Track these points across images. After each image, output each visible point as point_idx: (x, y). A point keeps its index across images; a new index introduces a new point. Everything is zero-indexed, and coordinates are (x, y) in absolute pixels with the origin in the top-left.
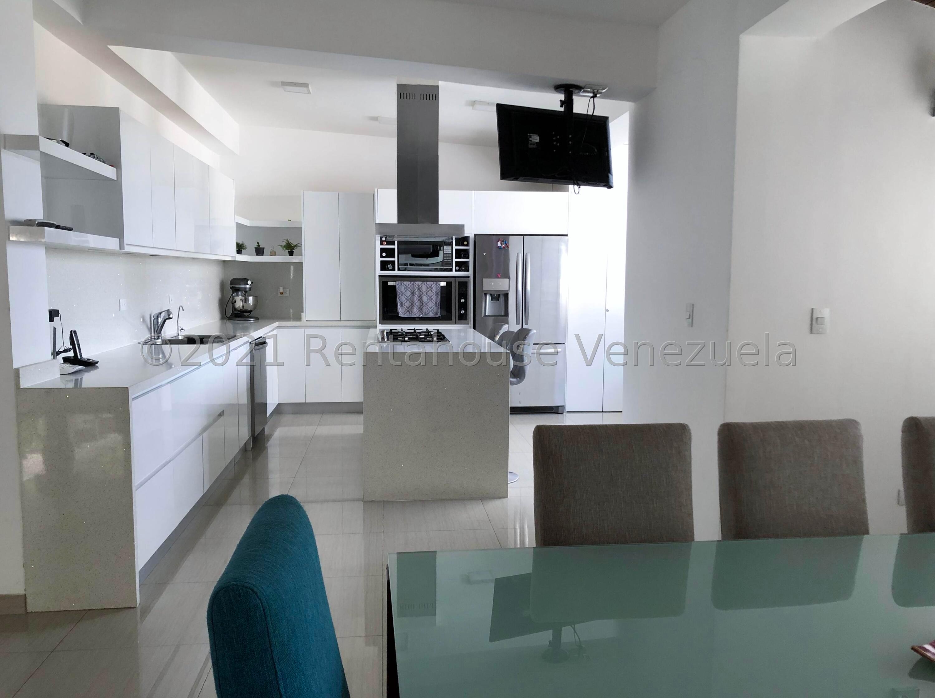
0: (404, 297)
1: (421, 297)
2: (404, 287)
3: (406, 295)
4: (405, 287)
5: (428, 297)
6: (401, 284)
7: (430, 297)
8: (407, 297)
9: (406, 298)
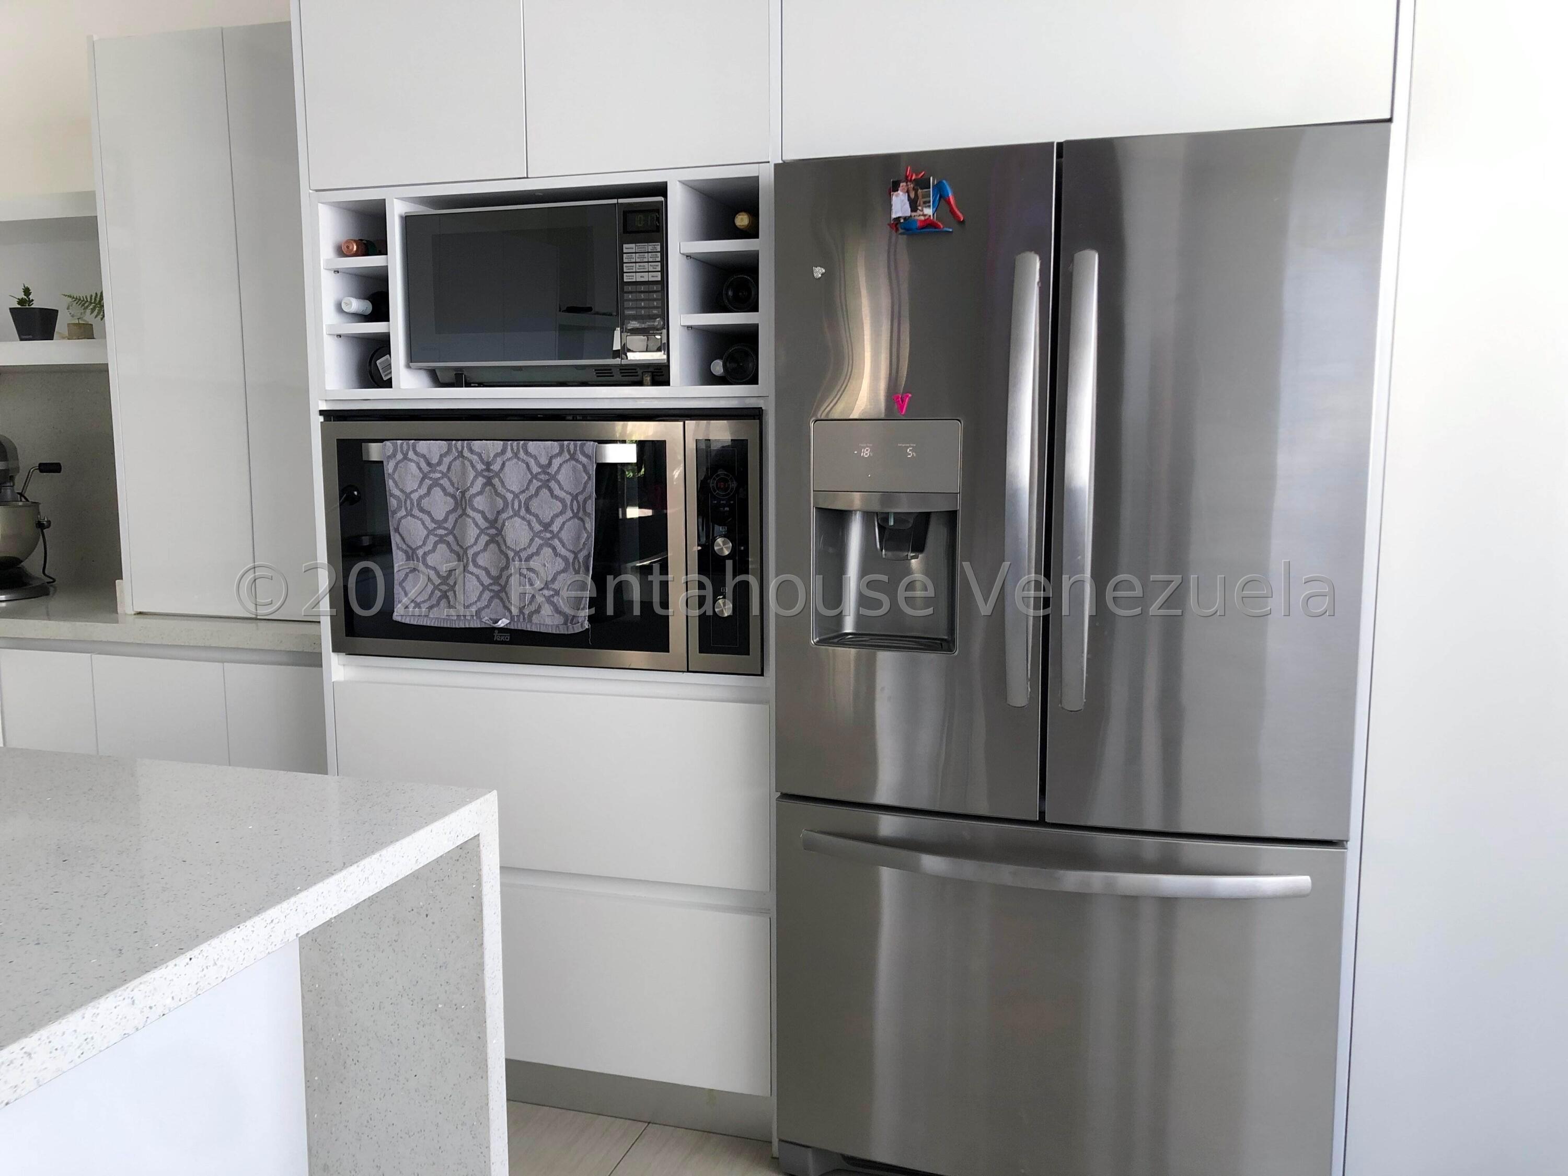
0: (423, 524)
1: (500, 521)
2: (420, 469)
3: (429, 513)
4: (426, 468)
5: (538, 527)
6: (405, 457)
7: (547, 526)
8: (433, 520)
9: (432, 526)
